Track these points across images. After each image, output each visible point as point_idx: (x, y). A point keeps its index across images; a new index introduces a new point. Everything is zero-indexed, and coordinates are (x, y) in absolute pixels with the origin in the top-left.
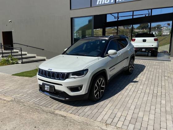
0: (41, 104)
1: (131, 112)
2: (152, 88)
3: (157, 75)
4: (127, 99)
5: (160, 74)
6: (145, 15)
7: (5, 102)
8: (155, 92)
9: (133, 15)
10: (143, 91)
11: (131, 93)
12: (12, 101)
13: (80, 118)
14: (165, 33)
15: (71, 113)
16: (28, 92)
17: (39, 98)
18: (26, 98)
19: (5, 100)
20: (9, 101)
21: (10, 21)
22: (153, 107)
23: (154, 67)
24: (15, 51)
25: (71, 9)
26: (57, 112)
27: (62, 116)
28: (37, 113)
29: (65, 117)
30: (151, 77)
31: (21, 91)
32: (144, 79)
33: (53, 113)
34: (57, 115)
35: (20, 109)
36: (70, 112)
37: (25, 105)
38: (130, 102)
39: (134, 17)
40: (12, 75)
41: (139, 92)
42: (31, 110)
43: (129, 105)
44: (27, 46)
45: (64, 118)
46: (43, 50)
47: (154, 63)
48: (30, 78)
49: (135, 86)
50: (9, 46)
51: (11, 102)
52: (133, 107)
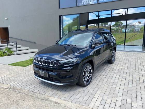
0: (35, 91)
1: (119, 99)
2: (134, 76)
3: (137, 64)
4: (114, 86)
5: (139, 64)
6: (122, 14)
7: (2, 89)
8: (138, 79)
9: (111, 14)
10: (127, 79)
11: (116, 81)
12: (8, 88)
13: (73, 105)
14: (136, 30)
15: (64, 100)
16: (23, 80)
17: (34, 86)
18: (21, 86)
19: (2, 88)
20: (6, 88)
21: (6, 18)
22: (139, 94)
23: (132, 57)
24: (10, 44)
25: (59, 8)
26: (51, 99)
27: (56, 103)
28: (32, 100)
29: (59, 103)
30: (132, 66)
31: (17, 79)
32: (126, 68)
33: (47, 100)
34: (51, 101)
35: (16, 96)
36: (63, 98)
37: (20, 92)
38: (117, 88)
39: (113, 16)
40: (8, 65)
41: (124, 80)
42: (26, 97)
43: (116, 92)
44: (22, 40)
45: (57, 105)
46: (35, 43)
47: (132, 54)
48: (24, 67)
49: (119, 74)
50: (6, 40)
51: (8, 90)
52: (120, 94)
